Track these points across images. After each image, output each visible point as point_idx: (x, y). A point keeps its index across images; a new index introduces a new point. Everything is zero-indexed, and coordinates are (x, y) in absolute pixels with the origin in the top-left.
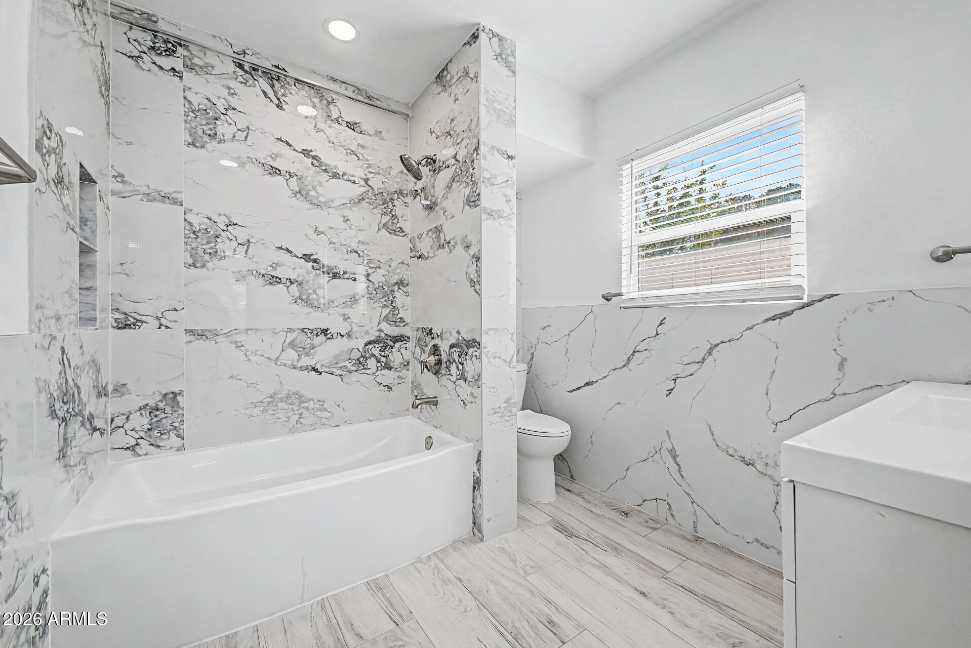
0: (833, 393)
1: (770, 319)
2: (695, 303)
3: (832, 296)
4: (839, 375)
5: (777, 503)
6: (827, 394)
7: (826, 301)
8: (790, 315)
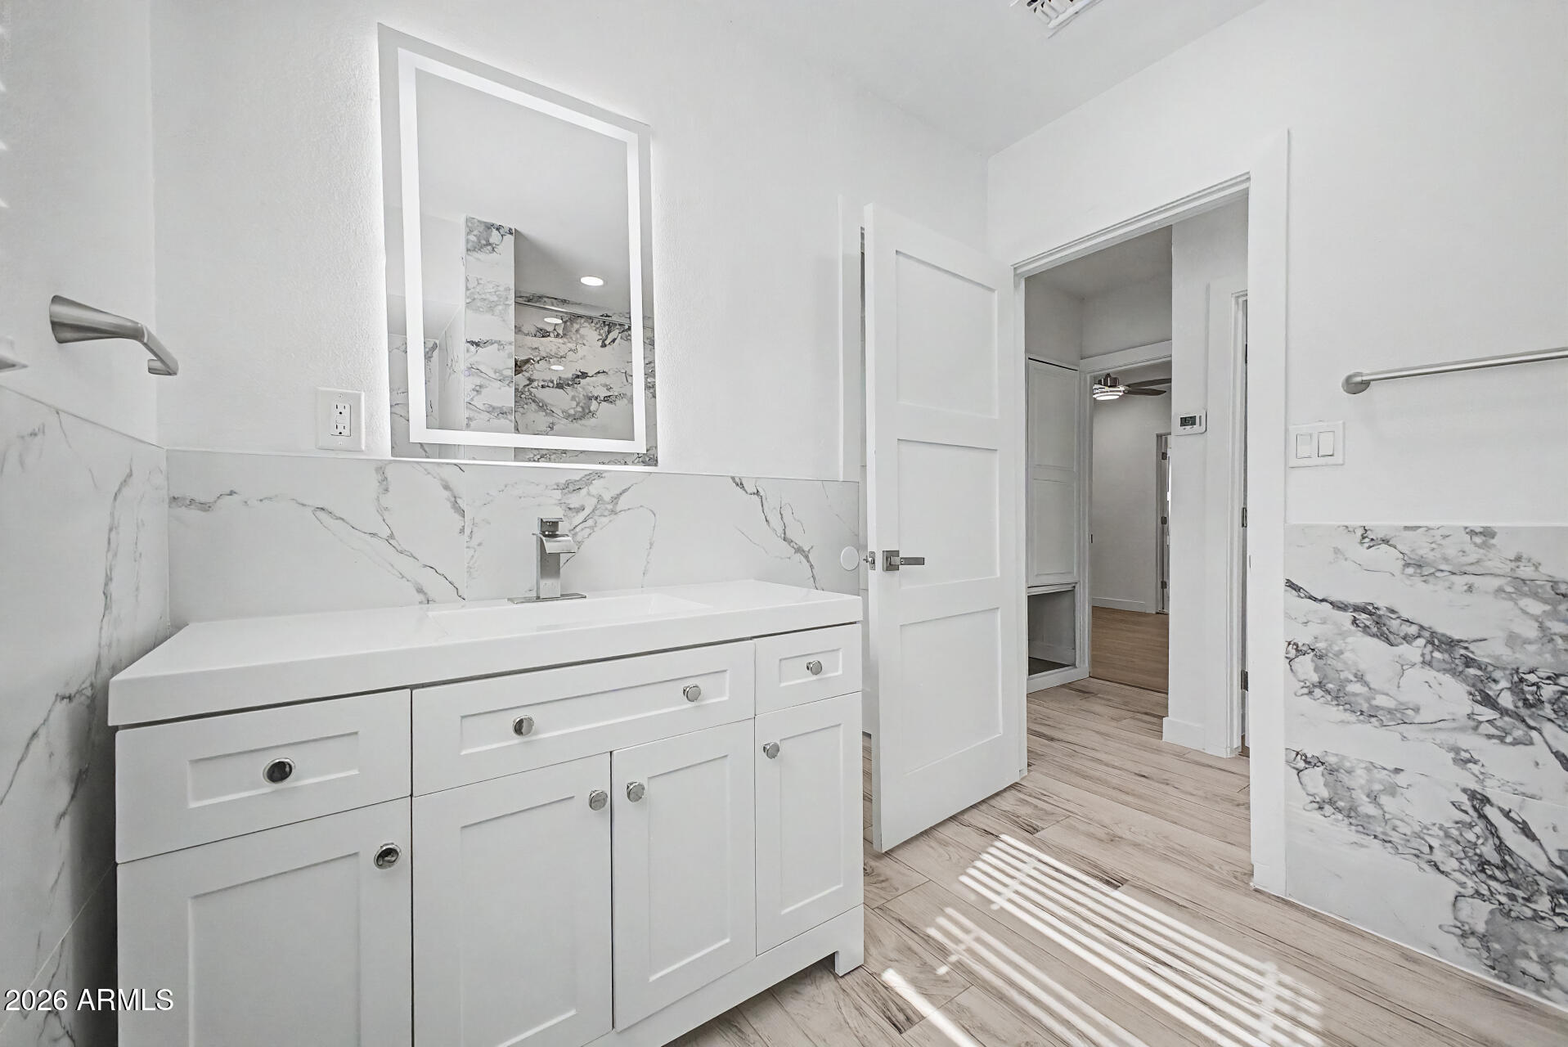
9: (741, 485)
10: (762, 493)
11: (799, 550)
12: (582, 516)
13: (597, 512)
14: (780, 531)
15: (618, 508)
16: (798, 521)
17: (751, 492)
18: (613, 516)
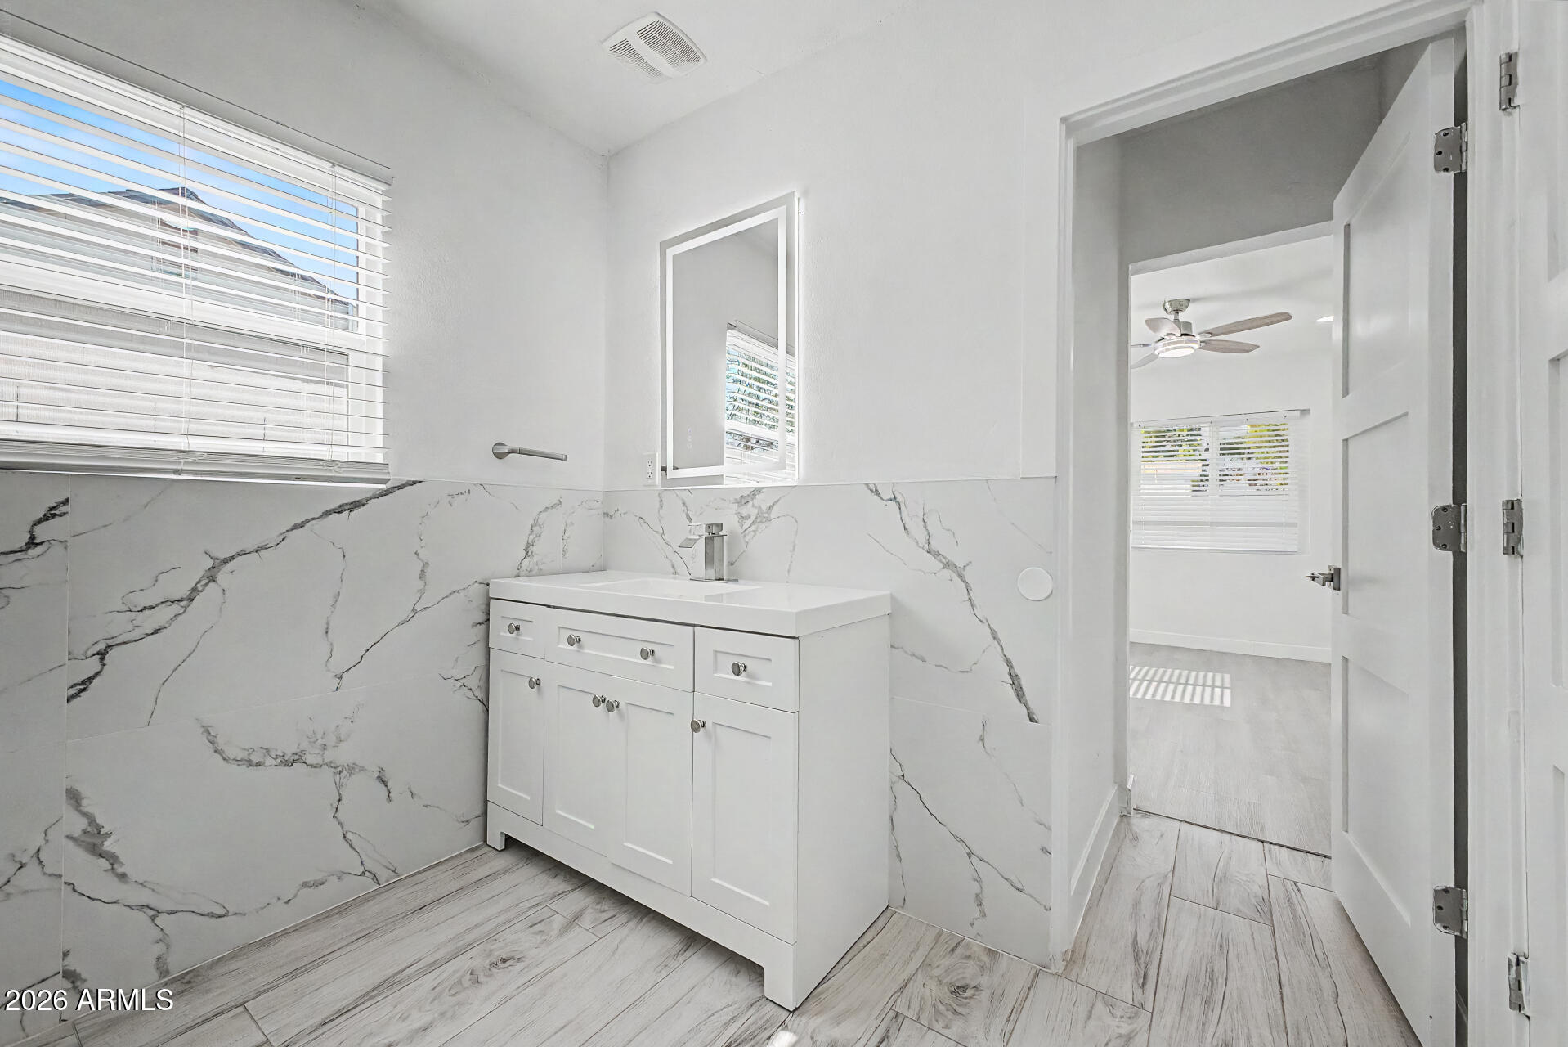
0: (414, 609)
1: (334, 511)
2: (177, 472)
3: (415, 483)
4: (420, 584)
5: (339, 800)
6: (408, 613)
7: (408, 488)
8: (364, 505)
9: (876, 492)
10: (899, 498)
11: (947, 565)
12: (749, 522)
13: (759, 520)
14: (923, 541)
15: (772, 517)
16: (949, 530)
17: (888, 498)
18: (768, 523)
